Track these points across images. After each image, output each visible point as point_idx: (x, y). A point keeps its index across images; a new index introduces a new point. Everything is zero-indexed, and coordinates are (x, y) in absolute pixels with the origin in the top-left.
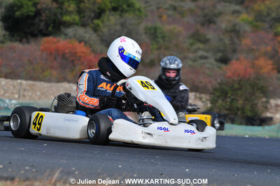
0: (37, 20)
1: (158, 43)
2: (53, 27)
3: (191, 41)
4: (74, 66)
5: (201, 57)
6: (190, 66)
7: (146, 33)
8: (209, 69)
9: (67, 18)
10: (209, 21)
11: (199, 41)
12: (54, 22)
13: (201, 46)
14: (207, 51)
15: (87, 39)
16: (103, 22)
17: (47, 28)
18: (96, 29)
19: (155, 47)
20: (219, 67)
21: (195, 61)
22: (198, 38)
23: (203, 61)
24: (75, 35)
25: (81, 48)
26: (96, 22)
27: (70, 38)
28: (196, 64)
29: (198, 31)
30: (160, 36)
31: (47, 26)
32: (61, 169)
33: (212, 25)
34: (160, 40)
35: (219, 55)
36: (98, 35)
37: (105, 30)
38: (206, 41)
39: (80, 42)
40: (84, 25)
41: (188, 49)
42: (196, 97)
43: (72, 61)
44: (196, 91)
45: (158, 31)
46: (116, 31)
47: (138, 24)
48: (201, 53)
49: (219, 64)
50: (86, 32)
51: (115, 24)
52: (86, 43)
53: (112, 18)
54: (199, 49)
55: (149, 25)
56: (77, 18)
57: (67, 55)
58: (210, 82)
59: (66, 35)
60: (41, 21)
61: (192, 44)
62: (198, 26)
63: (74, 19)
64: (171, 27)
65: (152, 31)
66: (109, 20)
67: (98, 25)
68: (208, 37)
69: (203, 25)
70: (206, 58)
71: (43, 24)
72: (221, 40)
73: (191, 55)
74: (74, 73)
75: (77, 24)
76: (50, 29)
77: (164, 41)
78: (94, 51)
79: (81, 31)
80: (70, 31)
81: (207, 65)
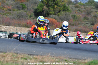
0: (43, 13)
1: (75, 19)
2: (47, 15)
3: (84, 19)
4: (52, 25)
5: (86, 23)
6: (83, 26)
7: (72, 17)
8: (89, 26)
9: (51, 12)
10: (89, 14)
11: (86, 19)
12: (47, 13)
13: (87, 20)
14: (88, 22)
15: (56, 18)
16: (60, 14)
17: (45, 15)
18: (58, 16)
19: (74, 20)
20: (91, 26)
21: (85, 24)
22: (86, 18)
23: (87, 24)
24: (53, 17)
25: (54, 21)
26: (58, 13)
27: (51, 18)
28: (85, 25)
29: (86, 16)
30: (76, 18)
31: (45, 14)
32: (50, 53)
33: (90, 15)
34: (76, 19)
35: (91, 23)
36: (59, 17)
37: (61, 16)
38: (88, 19)
39: (54, 19)
40: (55, 14)
41: (83, 21)
42: (85, 34)
43: (52, 24)
44: (85, 32)
45: (75, 16)
46: (64, 16)
47: (70, 14)
48: (86, 22)
49: (91, 25)
50: (56, 16)
51: (64, 14)
52: (56, 19)
53: (63, 12)
54: (86, 21)
55: (73, 14)
56: (53, 12)
57: (51, 22)
58: (89, 30)
59: (50, 17)
60: (44, 13)
61: (84, 20)
62: (86, 15)
63: (53, 13)
64: (79, 15)
65: (74, 16)
66: (62, 13)
67: (59, 15)
68: (88, 18)
69: (87, 15)
70: (88, 24)
71: (44, 14)
72: (92, 19)
73: (84, 23)
74: (52, 27)
75: (53, 14)
76: (46, 15)
77: (77, 19)
78: (58, 21)
79: (54, 16)
80: (51, 16)
81: (88, 26)
